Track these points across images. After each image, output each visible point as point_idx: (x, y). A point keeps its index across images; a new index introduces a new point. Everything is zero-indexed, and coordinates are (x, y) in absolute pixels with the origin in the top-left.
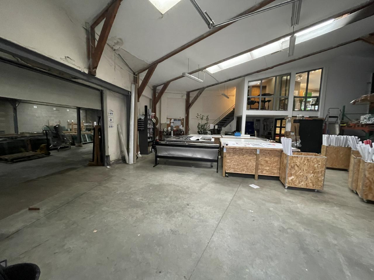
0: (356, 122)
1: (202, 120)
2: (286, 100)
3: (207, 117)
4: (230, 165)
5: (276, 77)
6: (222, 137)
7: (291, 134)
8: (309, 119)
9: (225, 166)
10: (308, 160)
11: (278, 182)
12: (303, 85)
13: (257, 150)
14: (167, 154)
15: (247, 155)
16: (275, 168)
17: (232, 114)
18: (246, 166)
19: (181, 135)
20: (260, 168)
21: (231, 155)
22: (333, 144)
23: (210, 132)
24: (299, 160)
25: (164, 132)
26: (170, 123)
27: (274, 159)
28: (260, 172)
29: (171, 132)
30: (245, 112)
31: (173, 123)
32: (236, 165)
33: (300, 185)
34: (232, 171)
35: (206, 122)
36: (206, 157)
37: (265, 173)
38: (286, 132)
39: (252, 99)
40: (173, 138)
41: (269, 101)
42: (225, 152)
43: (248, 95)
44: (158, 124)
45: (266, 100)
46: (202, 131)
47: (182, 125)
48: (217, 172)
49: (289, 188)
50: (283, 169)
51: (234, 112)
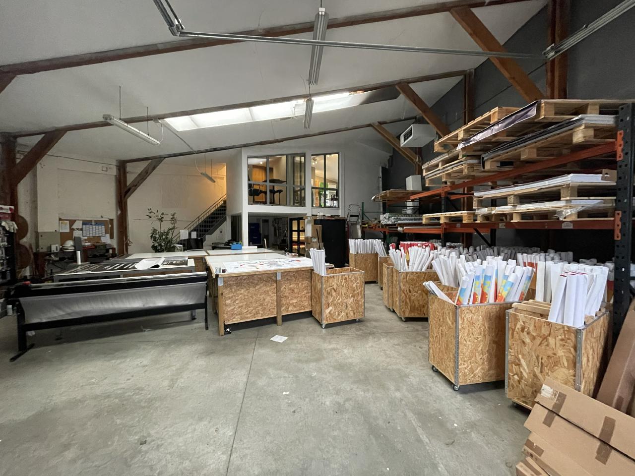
0: (376, 222)
1: (162, 221)
2: (303, 191)
3: (172, 217)
4: (233, 309)
5: (287, 155)
6: (209, 255)
7: (313, 240)
8: (331, 218)
9: (224, 313)
10: (346, 279)
11: (310, 319)
12: (319, 173)
13: (276, 273)
14: (61, 313)
15: (262, 285)
16: (305, 299)
17: (223, 210)
18: (261, 305)
19: (108, 259)
20: (283, 304)
21: (233, 290)
22: (361, 251)
23: (181, 246)
24: (335, 281)
25: (49, 253)
26: (72, 230)
27: (302, 284)
28: (283, 310)
29: (75, 253)
30: (247, 209)
31: (82, 230)
32: (244, 306)
33: (340, 317)
34: (237, 320)
35: (171, 226)
36: (179, 301)
37: (292, 310)
38: (307, 238)
39: (256, 187)
40: (82, 269)
41: (280, 191)
42: (222, 285)
43: (249, 180)
44: (29, 235)
45: (276, 190)
46: (163, 244)
47: (108, 236)
48: (207, 328)
49: (329, 326)
50: (316, 298)
51: (225, 207)
